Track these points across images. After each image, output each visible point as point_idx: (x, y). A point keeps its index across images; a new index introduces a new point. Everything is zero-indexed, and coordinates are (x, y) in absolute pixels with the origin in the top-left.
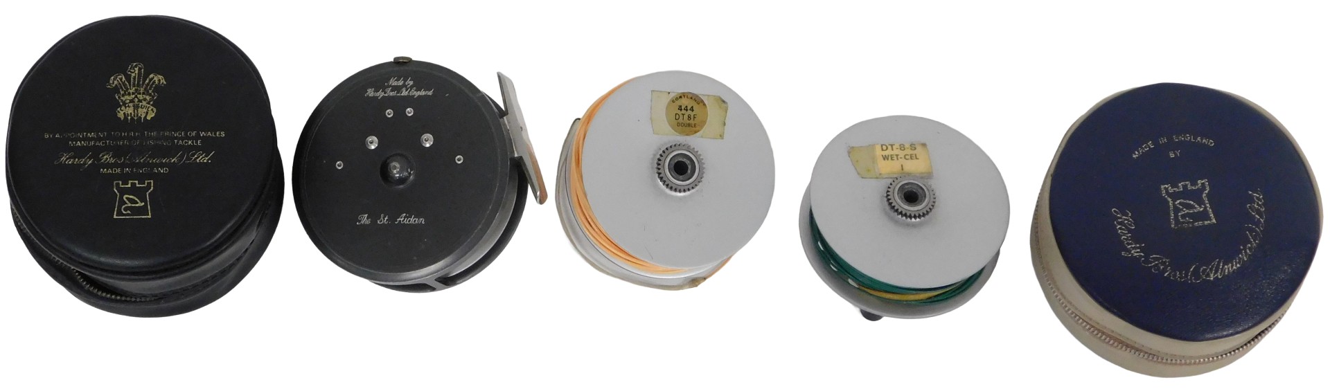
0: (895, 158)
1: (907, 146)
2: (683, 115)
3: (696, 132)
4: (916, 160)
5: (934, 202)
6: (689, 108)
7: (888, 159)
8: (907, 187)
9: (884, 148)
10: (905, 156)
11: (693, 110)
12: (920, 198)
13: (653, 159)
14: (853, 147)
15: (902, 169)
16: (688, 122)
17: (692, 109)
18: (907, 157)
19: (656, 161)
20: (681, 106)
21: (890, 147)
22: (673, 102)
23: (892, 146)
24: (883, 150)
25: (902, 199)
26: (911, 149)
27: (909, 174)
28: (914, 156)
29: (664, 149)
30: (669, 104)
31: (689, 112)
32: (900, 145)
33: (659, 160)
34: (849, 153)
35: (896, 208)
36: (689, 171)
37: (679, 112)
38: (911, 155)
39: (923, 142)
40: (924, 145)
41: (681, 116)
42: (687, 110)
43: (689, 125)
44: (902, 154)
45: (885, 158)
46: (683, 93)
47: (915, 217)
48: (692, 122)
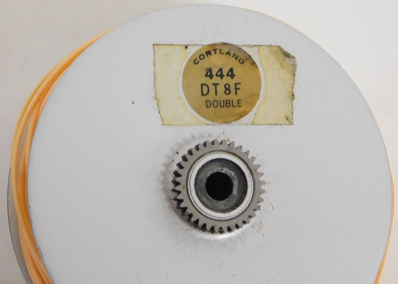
2: (216, 85)
3: (241, 116)
6: (225, 73)
11: (232, 76)
13: (164, 174)
16: (225, 97)
17: (231, 74)
19: (171, 177)
20: (210, 70)
22: (195, 62)
29: (184, 152)
30: (188, 67)
31: (227, 80)
33: (177, 174)
36: (235, 192)
37: (207, 81)
41: (212, 88)
42: (222, 76)
43: (228, 104)
46: (214, 45)
48: (232, 97)
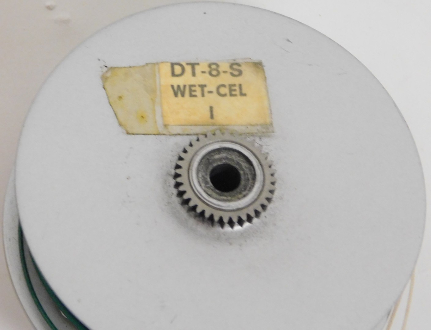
0: (198, 93)
1: (224, 67)
4: (239, 98)
5: (272, 192)
7: (183, 95)
8: (217, 157)
9: (178, 70)
10: (218, 88)
12: (243, 182)
14: (112, 68)
15: (212, 117)
18: (223, 91)
21: (188, 69)
23: (193, 65)
24: (173, 74)
25: (206, 183)
26: (232, 74)
27: (222, 129)
28: (237, 88)
32: (210, 66)
34: (104, 79)
35: (191, 204)
38: (231, 86)
39: (256, 59)
40: (258, 66)
44: (212, 83)
45: (178, 91)
47: (241, 222)
